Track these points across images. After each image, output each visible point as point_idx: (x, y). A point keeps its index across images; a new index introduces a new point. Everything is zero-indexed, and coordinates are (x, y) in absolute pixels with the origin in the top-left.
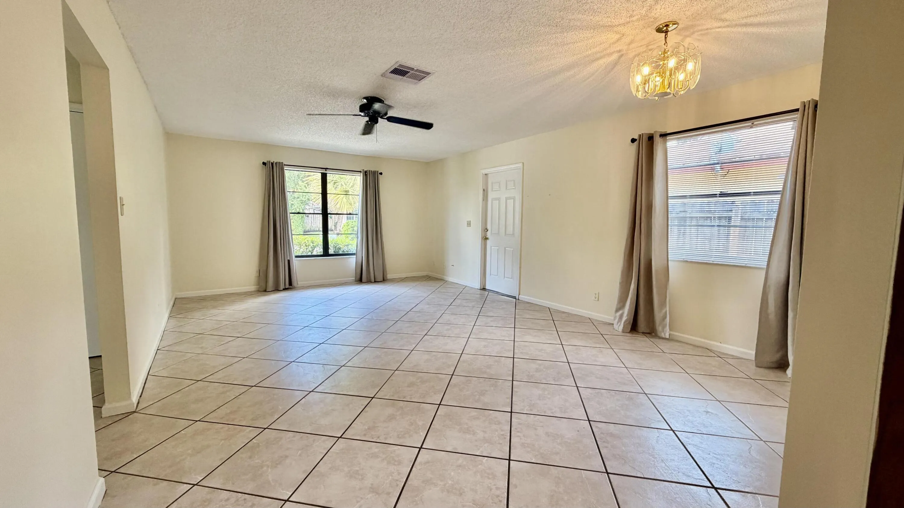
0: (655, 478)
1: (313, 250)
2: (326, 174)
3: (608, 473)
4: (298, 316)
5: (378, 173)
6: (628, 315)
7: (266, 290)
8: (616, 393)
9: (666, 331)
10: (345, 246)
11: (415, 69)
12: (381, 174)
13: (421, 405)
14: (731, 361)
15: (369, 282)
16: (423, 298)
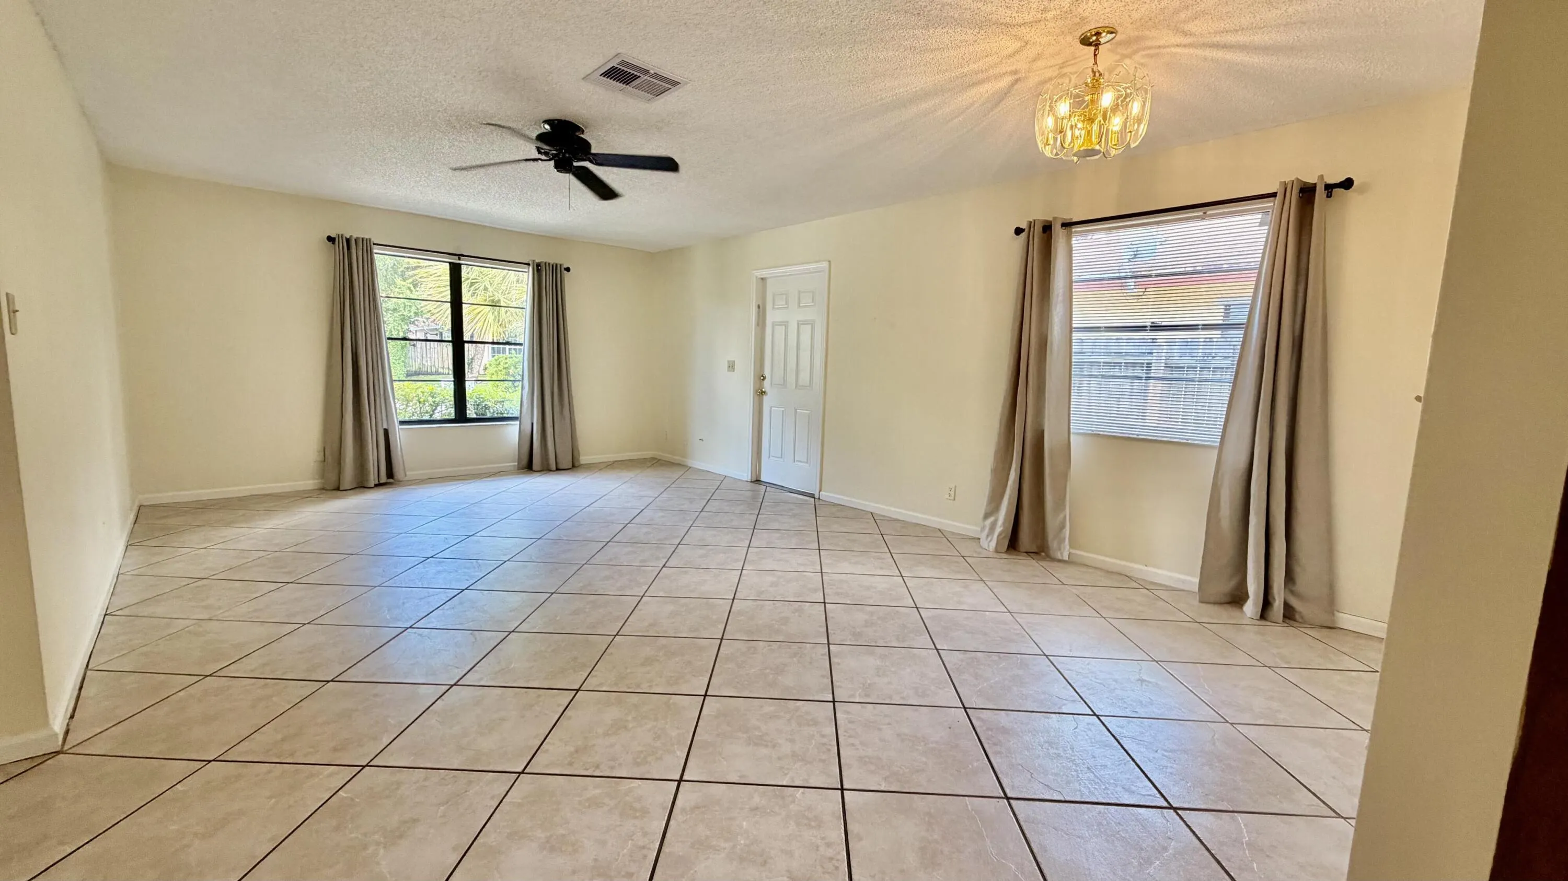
0: (1083, 800)
1: (433, 411)
2: (460, 265)
3: (1008, 799)
4: (411, 537)
5: (563, 269)
6: (1004, 523)
7: (339, 487)
8: (1000, 658)
9: (1064, 549)
10: (496, 403)
11: (652, 72)
12: (568, 269)
13: (670, 699)
14: (1163, 595)
15: (546, 469)
16: (651, 499)
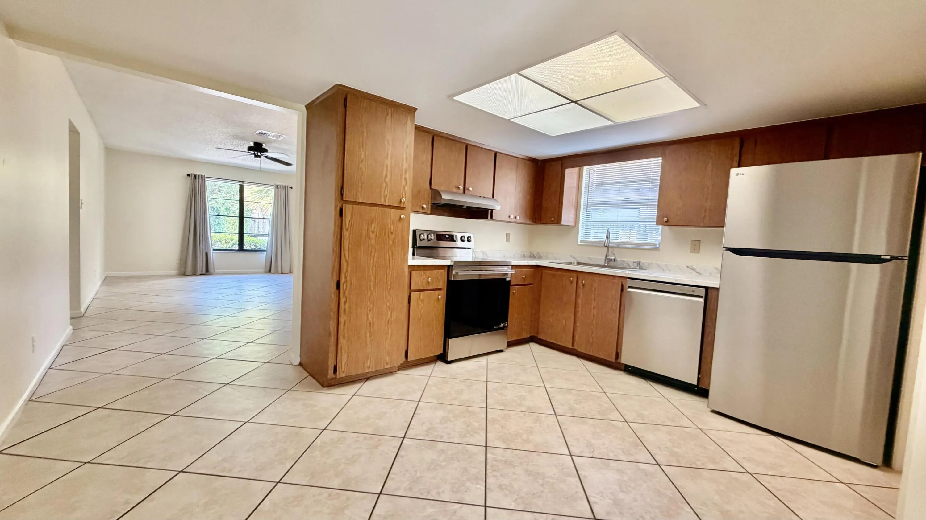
1: (229, 245)
2: (243, 186)
5: (289, 188)
7: (185, 273)
12: (291, 188)
15: (277, 273)
